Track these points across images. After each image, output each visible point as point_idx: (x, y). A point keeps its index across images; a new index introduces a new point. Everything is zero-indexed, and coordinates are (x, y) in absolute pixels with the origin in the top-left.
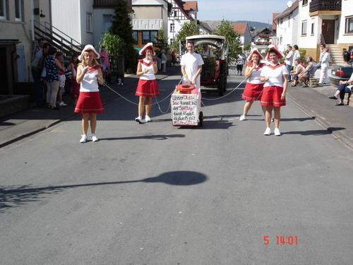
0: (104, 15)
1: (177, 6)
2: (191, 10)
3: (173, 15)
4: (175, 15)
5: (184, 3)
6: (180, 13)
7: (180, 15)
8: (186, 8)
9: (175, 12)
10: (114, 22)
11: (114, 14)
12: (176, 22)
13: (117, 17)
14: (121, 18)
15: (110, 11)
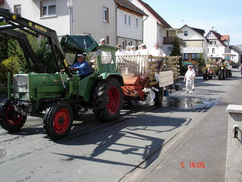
0: (168, 48)
1: (216, 38)
2: (225, 40)
3: (214, 43)
4: (215, 44)
5: (222, 36)
6: (218, 42)
7: (218, 43)
8: (222, 39)
9: (215, 42)
10: (172, 51)
11: (173, 47)
12: (215, 48)
13: (174, 48)
14: (176, 49)
15: (171, 46)
